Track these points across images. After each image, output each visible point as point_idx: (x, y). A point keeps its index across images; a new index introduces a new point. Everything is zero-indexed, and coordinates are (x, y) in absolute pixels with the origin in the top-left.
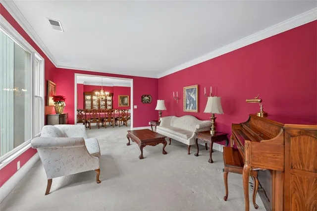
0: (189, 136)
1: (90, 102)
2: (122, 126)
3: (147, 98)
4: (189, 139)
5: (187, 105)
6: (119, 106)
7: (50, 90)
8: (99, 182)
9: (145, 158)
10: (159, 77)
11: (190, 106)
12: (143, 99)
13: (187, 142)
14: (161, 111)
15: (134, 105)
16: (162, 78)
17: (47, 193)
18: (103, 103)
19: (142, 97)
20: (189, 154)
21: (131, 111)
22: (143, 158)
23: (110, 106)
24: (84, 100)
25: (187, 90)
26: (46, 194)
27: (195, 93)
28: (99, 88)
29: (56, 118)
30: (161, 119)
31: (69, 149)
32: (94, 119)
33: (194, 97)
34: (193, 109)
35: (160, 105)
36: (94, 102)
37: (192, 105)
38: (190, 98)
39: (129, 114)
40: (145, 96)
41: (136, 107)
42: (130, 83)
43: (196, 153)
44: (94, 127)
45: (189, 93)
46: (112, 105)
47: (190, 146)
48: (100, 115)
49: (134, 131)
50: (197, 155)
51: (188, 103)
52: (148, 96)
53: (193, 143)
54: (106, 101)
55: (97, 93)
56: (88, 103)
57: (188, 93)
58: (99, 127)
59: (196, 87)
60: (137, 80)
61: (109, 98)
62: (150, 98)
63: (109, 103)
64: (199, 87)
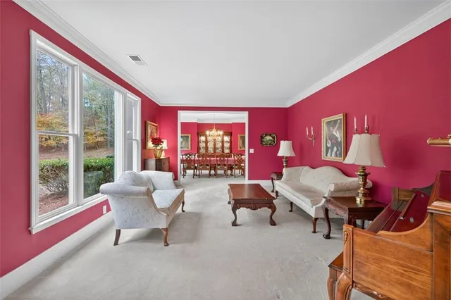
0: (314, 203)
1: (204, 144)
2: (239, 176)
3: (268, 138)
4: (314, 207)
5: (327, 147)
6: (239, 149)
7: (149, 132)
8: (167, 245)
9: (240, 225)
10: (288, 104)
11: (332, 150)
12: (264, 140)
13: (312, 212)
14: (286, 158)
15: (249, 148)
16: (293, 107)
17: (116, 243)
18: (219, 145)
19: (261, 137)
20: (315, 232)
21: (246, 157)
22: (236, 225)
23: (228, 148)
24: (199, 142)
25: (328, 123)
26: (115, 245)
27: (339, 128)
28: (210, 126)
29: (152, 162)
30: (284, 170)
31: (134, 199)
32: (204, 165)
33: (339, 134)
34: (336, 156)
35: (285, 149)
36: (209, 144)
37: (335, 149)
38: (332, 138)
39: (243, 161)
40: (266, 135)
41: (252, 151)
42: (243, 118)
43: (326, 232)
44: (205, 176)
45: (331, 128)
46: (231, 148)
47: (316, 219)
48: (210, 160)
49: (249, 185)
50: (328, 237)
51: (328, 145)
52: (270, 135)
53: (322, 215)
54: (223, 142)
55: (208, 133)
56: (202, 145)
57: (329, 128)
58: (210, 175)
59: (340, 117)
60: (254, 113)
61: (227, 139)
62: (274, 138)
63: (227, 145)
64: (346, 116)
